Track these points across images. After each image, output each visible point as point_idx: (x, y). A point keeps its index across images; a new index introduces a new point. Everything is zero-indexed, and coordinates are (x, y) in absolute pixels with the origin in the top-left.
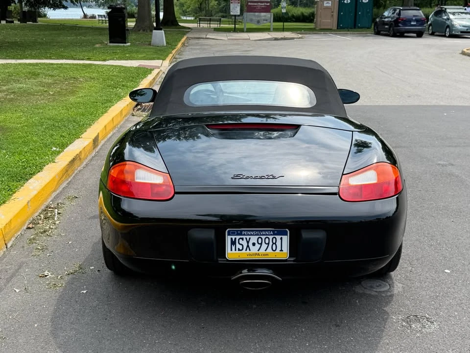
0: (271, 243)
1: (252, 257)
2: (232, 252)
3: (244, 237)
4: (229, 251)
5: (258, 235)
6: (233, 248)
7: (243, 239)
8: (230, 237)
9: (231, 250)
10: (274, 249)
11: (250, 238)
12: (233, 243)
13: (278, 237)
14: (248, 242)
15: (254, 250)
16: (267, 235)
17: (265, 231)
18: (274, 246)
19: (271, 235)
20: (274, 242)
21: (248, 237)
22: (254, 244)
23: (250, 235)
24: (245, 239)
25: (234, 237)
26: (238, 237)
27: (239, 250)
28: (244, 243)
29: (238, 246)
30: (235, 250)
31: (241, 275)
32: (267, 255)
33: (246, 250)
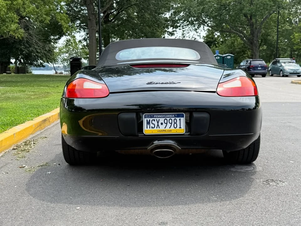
0: (173, 123)
1: (161, 132)
3: (155, 119)
4: (146, 129)
5: (165, 117)
6: (148, 126)
7: (154, 120)
8: (146, 119)
9: (147, 128)
10: (175, 127)
12: (148, 123)
13: (178, 119)
14: (158, 122)
15: (162, 127)
16: (170, 117)
17: (169, 115)
18: (175, 124)
19: (173, 117)
20: (175, 122)
21: (158, 119)
22: (162, 124)
23: (158, 118)
24: (156, 121)
25: (148, 119)
26: (151, 119)
27: (152, 128)
28: (156, 123)
29: (151, 125)
30: (150, 128)
31: (153, 145)
32: (171, 131)
33: (157, 128)
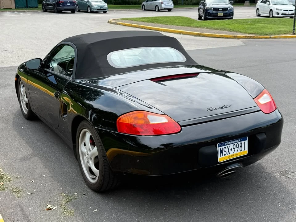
0: (239, 147)
1: (231, 158)
2: (221, 157)
3: (226, 146)
4: (220, 157)
5: (233, 143)
6: (222, 154)
7: (226, 148)
8: (219, 148)
9: (221, 156)
10: (241, 150)
11: (229, 146)
12: (221, 151)
13: (243, 142)
14: (228, 149)
15: (231, 153)
16: (237, 142)
17: (236, 140)
18: (241, 147)
19: (240, 142)
21: (228, 146)
22: (231, 150)
23: (229, 144)
24: (227, 148)
25: (221, 148)
26: (223, 147)
27: (225, 155)
28: (226, 150)
30: (223, 156)
31: (225, 171)
32: (238, 154)
33: (228, 154)
